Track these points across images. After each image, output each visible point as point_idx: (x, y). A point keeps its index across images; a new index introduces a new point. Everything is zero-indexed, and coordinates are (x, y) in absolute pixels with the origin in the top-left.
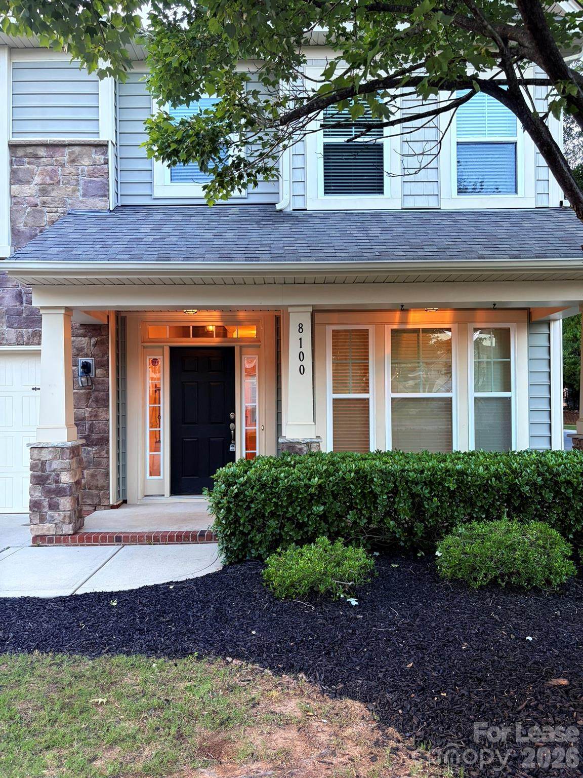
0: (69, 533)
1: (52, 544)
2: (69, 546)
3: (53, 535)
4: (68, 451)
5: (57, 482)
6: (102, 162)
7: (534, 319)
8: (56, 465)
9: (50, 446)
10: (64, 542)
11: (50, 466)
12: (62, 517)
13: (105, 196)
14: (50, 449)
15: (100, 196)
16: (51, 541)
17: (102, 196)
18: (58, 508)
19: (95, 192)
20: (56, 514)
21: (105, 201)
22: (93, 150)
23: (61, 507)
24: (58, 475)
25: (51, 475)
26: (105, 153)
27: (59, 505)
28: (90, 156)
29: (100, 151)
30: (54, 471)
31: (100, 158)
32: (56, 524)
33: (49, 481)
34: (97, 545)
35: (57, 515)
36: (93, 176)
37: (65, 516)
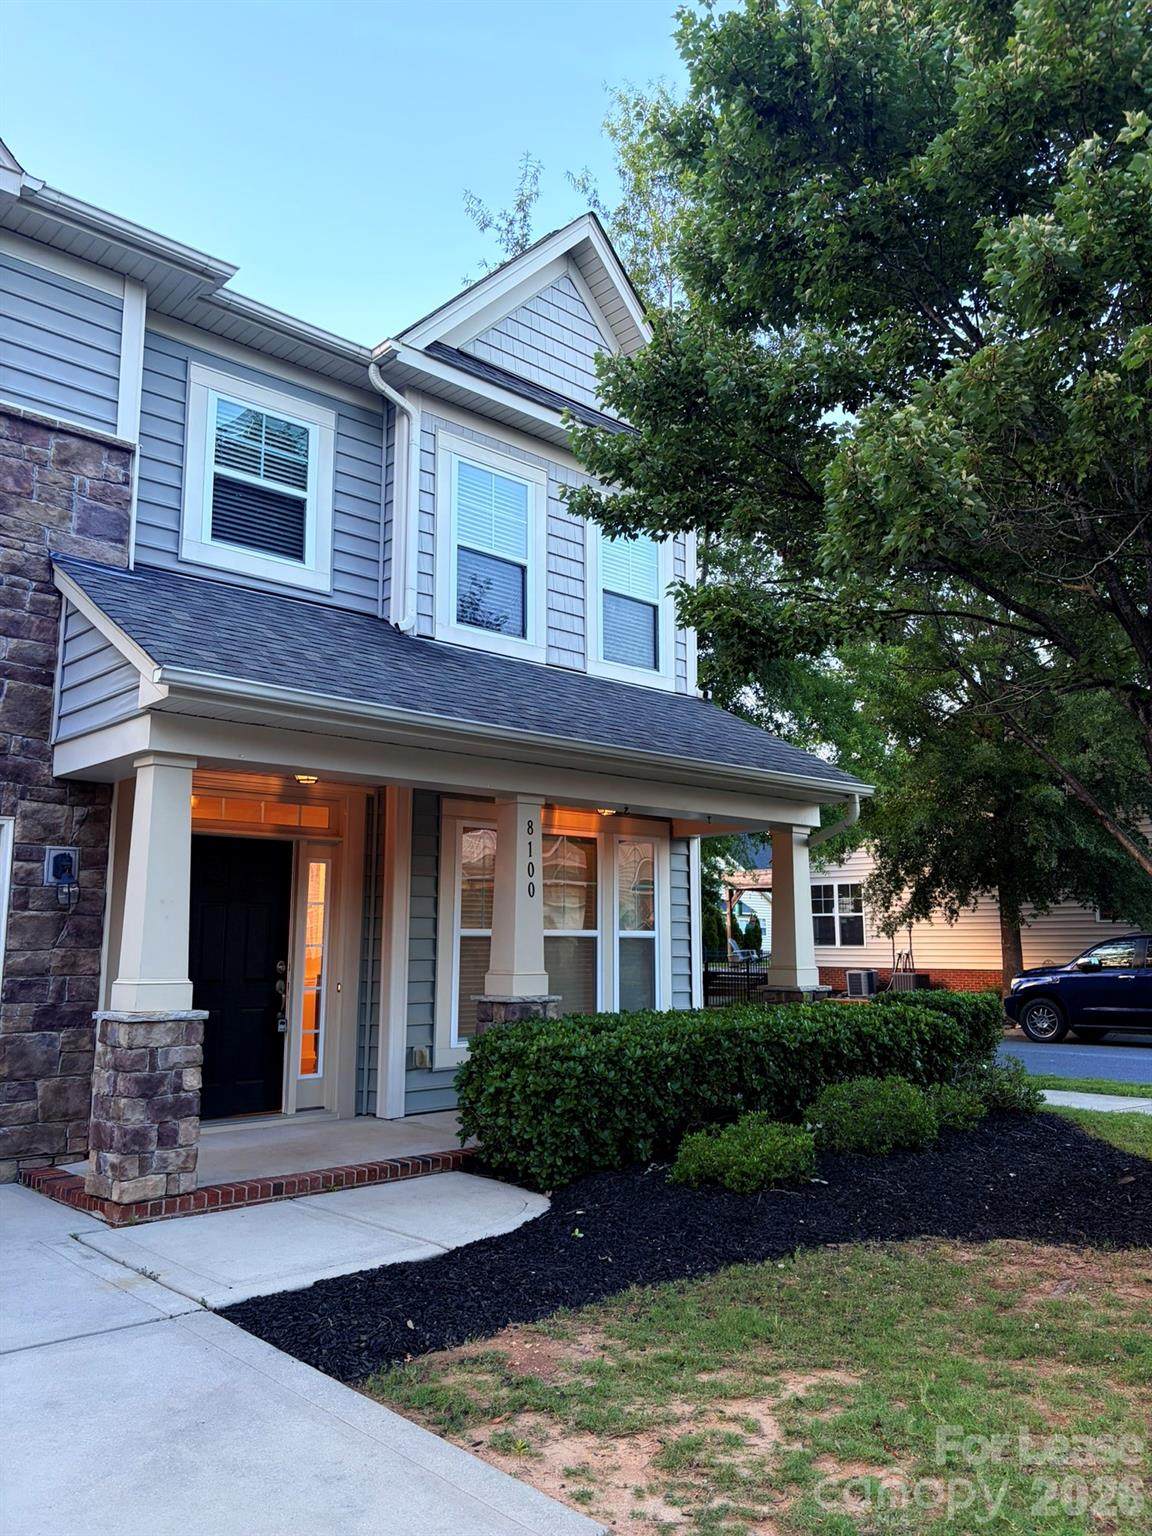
0: (190, 1190)
1: (157, 1218)
2: (192, 1215)
3: (161, 1198)
4: (201, 1028)
5: (178, 1088)
6: (121, 478)
7: (675, 835)
8: (177, 1055)
9: (172, 1018)
10: (182, 1208)
11: (166, 1059)
12: (182, 1159)
13: (122, 541)
14: (170, 1024)
15: (111, 540)
16: (156, 1210)
17: (116, 541)
18: (176, 1142)
19: (104, 530)
20: (171, 1154)
21: (122, 552)
22: (105, 454)
23: (181, 1140)
24: (179, 1075)
25: (166, 1075)
26: (126, 465)
27: (176, 1132)
28: (98, 464)
29: (117, 459)
30: (171, 1069)
31: (115, 469)
32: (168, 1174)
33: (163, 1089)
34: (241, 1206)
35: (173, 1155)
36: (101, 500)
37: (188, 1156)
